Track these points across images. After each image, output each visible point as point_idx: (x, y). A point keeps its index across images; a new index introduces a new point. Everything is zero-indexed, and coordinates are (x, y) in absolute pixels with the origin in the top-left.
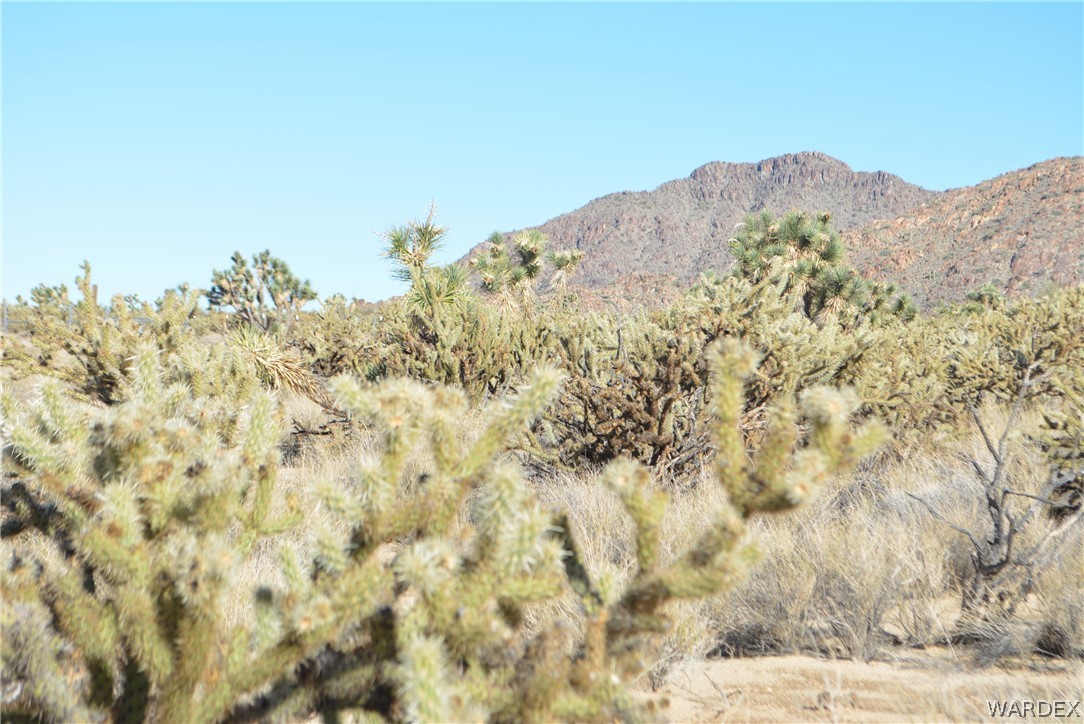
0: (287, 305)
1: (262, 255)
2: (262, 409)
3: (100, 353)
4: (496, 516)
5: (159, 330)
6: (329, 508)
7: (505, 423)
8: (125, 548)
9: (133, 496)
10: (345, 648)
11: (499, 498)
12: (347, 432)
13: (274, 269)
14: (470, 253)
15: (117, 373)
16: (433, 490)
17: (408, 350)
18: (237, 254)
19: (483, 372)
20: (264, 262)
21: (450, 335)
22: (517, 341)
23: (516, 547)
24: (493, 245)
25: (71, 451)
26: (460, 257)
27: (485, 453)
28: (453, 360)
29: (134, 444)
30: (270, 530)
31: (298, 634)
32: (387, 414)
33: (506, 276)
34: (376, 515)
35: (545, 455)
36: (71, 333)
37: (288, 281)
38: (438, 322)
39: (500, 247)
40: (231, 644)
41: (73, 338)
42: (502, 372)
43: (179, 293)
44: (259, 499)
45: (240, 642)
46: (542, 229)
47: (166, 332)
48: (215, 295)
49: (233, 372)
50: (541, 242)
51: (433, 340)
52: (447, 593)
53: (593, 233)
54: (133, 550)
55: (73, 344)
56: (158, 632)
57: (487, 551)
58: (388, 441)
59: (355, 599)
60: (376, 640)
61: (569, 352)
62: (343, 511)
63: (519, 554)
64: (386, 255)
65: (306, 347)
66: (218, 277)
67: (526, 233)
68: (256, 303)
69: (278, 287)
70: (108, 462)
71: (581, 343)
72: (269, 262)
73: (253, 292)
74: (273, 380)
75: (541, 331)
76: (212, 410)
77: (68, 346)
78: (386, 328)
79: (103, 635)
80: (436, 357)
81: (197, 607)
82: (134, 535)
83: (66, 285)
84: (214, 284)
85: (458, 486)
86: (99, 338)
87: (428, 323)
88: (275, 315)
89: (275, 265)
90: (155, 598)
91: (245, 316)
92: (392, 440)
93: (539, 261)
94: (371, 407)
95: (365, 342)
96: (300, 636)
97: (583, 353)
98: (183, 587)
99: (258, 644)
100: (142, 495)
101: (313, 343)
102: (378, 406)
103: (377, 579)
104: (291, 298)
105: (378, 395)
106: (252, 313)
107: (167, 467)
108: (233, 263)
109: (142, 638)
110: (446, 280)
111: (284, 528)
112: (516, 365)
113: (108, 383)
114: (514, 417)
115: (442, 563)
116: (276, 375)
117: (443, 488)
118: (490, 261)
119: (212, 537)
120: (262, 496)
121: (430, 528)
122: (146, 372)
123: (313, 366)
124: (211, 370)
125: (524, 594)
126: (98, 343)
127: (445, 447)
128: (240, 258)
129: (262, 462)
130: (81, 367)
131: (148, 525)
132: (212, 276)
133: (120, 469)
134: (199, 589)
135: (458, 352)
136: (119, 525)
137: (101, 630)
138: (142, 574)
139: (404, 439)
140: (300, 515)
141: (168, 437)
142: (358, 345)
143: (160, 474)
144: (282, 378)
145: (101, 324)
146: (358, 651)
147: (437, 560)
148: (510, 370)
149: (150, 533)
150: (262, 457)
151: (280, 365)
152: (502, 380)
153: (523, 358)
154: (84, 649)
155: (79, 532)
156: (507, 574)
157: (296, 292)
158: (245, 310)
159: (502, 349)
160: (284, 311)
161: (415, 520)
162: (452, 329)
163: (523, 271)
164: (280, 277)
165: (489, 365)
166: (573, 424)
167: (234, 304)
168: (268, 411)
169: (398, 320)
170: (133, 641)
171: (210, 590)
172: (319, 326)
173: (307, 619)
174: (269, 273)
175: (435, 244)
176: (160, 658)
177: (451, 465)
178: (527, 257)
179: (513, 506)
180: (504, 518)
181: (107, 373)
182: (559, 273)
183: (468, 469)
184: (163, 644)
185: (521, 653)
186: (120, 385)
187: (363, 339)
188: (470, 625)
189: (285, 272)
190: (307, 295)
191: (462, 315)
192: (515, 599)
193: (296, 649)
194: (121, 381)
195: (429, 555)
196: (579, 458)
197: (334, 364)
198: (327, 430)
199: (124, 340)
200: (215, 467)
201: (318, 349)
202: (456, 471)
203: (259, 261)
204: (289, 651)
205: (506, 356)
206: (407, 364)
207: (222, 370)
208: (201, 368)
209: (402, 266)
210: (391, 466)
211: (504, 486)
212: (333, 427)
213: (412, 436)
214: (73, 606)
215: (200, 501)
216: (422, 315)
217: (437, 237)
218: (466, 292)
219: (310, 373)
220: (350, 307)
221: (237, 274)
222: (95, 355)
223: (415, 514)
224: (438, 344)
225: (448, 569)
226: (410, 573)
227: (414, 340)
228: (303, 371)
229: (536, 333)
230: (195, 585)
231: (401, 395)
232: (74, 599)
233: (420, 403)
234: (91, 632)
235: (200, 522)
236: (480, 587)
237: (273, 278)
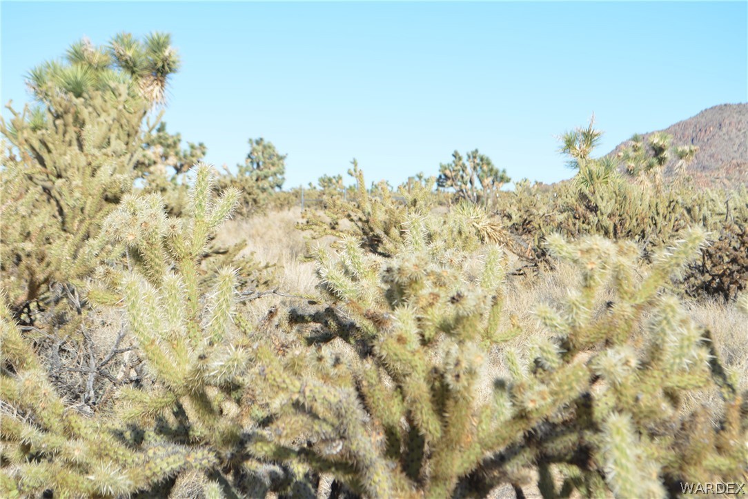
0: (491, 187)
1: (473, 153)
2: (493, 257)
3: (371, 220)
4: (663, 330)
5: (410, 204)
6: (546, 325)
7: (667, 266)
8: (409, 351)
9: (413, 317)
10: (556, 421)
11: (665, 318)
12: (535, 273)
13: (482, 162)
14: (616, 149)
15: (382, 235)
16: (617, 312)
17: (577, 216)
18: (456, 152)
19: (630, 231)
20: (475, 157)
21: (607, 206)
22: (653, 209)
23: (678, 352)
24: (633, 143)
25: (366, 286)
26: (610, 152)
27: (653, 287)
28: (609, 223)
29: (414, 281)
30: (499, 340)
31: (527, 410)
32: (585, 260)
33: (643, 164)
34: (578, 329)
35: (675, 289)
36: (351, 207)
37: (491, 170)
38: (598, 197)
39: (639, 145)
40: (480, 417)
41: (352, 211)
42: (643, 231)
43: (417, 179)
44: (492, 319)
45: (487, 416)
46: (668, 131)
47: (415, 206)
48: (441, 180)
49: (460, 233)
50: (668, 140)
51: (594, 209)
52: (629, 383)
53: (703, 133)
54: (413, 353)
55: (352, 214)
56: (432, 409)
57: (657, 355)
58: (586, 279)
59: (566, 387)
60: (579, 416)
61: (691, 217)
62: (556, 327)
63: (680, 357)
64: (561, 151)
65: (505, 215)
66: (443, 168)
67: (657, 134)
68: (469, 185)
69: (484, 175)
70: (396, 293)
71: (700, 210)
72: (478, 158)
73: (467, 178)
74: (483, 237)
75: (670, 202)
76: (458, 258)
77: (349, 216)
78: (560, 202)
79: (394, 410)
80: (597, 220)
81: (459, 392)
82: (415, 343)
83: (341, 175)
84: (441, 173)
85: (634, 310)
86: (370, 210)
87: (591, 197)
88: (482, 193)
89: (482, 159)
90: (430, 386)
91: (462, 194)
92: (588, 278)
93: (666, 154)
94: (573, 255)
95: (546, 212)
96: (529, 412)
97: (701, 217)
98: (449, 378)
99: (496, 417)
100: (419, 316)
101: (510, 213)
102: (579, 255)
103: (581, 373)
104: (493, 182)
105: (579, 247)
106: (467, 192)
107: (436, 296)
108: (453, 158)
109: (421, 413)
110: (603, 168)
111: (509, 338)
112: (652, 226)
113: (376, 240)
114: (674, 261)
115: (627, 363)
116: (486, 234)
117: (624, 311)
118: (632, 154)
119: (469, 344)
120: (494, 317)
121: (615, 339)
122: (415, 233)
123: (510, 228)
124: (445, 231)
125: (682, 385)
126: (369, 214)
127: (624, 283)
128: (458, 155)
129: (494, 294)
130: (358, 230)
131: (423, 335)
132: (439, 167)
133: (404, 298)
134: (460, 379)
135: (612, 217)
136: (404, 336)
137: (393, 407)
138: (420, 369)
139: (596, 277)
140: (520, 330)
141: (435, 276)
142: (541, 214)
143: (431, 301)
144: (489, 237)
145: (371, 201)
146: (565, 423)
147: (624, 361)
148: (648, 230)
149: (425, 342)
150: (493, 290)
151: (488, 227)
152: (643, 237)
153: (658, 221)
154: (382, 419)
155: (378, 341)
156: (672, 370)
157: (497, 178)
158: (462, 191)
159: (643, 215)
160: (489, 191)
161: (605, 333)
162: (608, 202)
163: (655, 161)
164: (485, 168)
165: (634, 226)
166: (696, 268)
167: (454, 186)
168: (497, 259)
169: (568, 196)
170: (416, 414)
171: (467, 380)
172: (514, 201)
173: (533, 401)
174: (478, 165)
175: (595, 143)
176: (434, 426)
177: (629, 295)
178: (658, 151)
179: (675, 324)
180: (668, 332)
181: (375, 234)
182: (681, 162)
183: (641, 298)
184: (435, 416)
185: (679, 426)
186: (384, 242)
187: (544, 210)
188: (646, 406)
189: (488, 164)
190: (503, 179)
191: (615, 192)
192: (676, 388)
193: (526, 421)
194: (385, 239)
195: (618, 357)
196: (700, 291)
197: (525, 227)
198: (522, 272)
199: (386, 211)
200: (469, 297)
201: (514, 217)
202: (632, 300)
203: (471, 157)
204: (521, 422)
205: (646, 220)
206: (577, 226)
207: (452, 231)
208: (438, 230)
209: (573, 159)
210: (587, 296)
211: (668, 310)
212: (526, 270)
213: (602, 275)
214: (374, 390)
215: (458, 319)
216: (587, 192)
217: (596, 138)
218: (616, 177)
219: (509, 233)
220: (533, 187)
221: (456, 165)
222: (367, 221)
223: (605, 329)
224: (598, 212)
225: (630, 366)
226: (605, 369)
227: (581, 209)
228: (504, 232)
229: (667, 204)
230: (458, 376)
231: (595, 247)
232: (375, 385)
233: (607, 252)
234: (386, 408)
235: (459, 334)
236: (652, 380)
237: (481, 168)
